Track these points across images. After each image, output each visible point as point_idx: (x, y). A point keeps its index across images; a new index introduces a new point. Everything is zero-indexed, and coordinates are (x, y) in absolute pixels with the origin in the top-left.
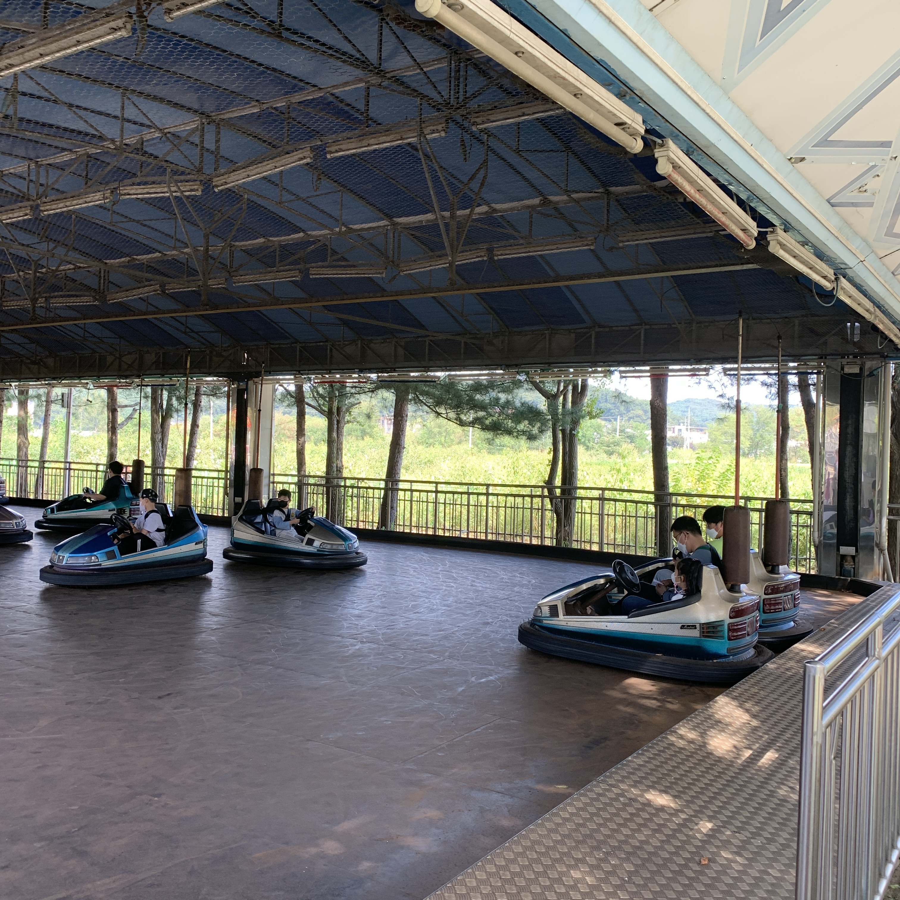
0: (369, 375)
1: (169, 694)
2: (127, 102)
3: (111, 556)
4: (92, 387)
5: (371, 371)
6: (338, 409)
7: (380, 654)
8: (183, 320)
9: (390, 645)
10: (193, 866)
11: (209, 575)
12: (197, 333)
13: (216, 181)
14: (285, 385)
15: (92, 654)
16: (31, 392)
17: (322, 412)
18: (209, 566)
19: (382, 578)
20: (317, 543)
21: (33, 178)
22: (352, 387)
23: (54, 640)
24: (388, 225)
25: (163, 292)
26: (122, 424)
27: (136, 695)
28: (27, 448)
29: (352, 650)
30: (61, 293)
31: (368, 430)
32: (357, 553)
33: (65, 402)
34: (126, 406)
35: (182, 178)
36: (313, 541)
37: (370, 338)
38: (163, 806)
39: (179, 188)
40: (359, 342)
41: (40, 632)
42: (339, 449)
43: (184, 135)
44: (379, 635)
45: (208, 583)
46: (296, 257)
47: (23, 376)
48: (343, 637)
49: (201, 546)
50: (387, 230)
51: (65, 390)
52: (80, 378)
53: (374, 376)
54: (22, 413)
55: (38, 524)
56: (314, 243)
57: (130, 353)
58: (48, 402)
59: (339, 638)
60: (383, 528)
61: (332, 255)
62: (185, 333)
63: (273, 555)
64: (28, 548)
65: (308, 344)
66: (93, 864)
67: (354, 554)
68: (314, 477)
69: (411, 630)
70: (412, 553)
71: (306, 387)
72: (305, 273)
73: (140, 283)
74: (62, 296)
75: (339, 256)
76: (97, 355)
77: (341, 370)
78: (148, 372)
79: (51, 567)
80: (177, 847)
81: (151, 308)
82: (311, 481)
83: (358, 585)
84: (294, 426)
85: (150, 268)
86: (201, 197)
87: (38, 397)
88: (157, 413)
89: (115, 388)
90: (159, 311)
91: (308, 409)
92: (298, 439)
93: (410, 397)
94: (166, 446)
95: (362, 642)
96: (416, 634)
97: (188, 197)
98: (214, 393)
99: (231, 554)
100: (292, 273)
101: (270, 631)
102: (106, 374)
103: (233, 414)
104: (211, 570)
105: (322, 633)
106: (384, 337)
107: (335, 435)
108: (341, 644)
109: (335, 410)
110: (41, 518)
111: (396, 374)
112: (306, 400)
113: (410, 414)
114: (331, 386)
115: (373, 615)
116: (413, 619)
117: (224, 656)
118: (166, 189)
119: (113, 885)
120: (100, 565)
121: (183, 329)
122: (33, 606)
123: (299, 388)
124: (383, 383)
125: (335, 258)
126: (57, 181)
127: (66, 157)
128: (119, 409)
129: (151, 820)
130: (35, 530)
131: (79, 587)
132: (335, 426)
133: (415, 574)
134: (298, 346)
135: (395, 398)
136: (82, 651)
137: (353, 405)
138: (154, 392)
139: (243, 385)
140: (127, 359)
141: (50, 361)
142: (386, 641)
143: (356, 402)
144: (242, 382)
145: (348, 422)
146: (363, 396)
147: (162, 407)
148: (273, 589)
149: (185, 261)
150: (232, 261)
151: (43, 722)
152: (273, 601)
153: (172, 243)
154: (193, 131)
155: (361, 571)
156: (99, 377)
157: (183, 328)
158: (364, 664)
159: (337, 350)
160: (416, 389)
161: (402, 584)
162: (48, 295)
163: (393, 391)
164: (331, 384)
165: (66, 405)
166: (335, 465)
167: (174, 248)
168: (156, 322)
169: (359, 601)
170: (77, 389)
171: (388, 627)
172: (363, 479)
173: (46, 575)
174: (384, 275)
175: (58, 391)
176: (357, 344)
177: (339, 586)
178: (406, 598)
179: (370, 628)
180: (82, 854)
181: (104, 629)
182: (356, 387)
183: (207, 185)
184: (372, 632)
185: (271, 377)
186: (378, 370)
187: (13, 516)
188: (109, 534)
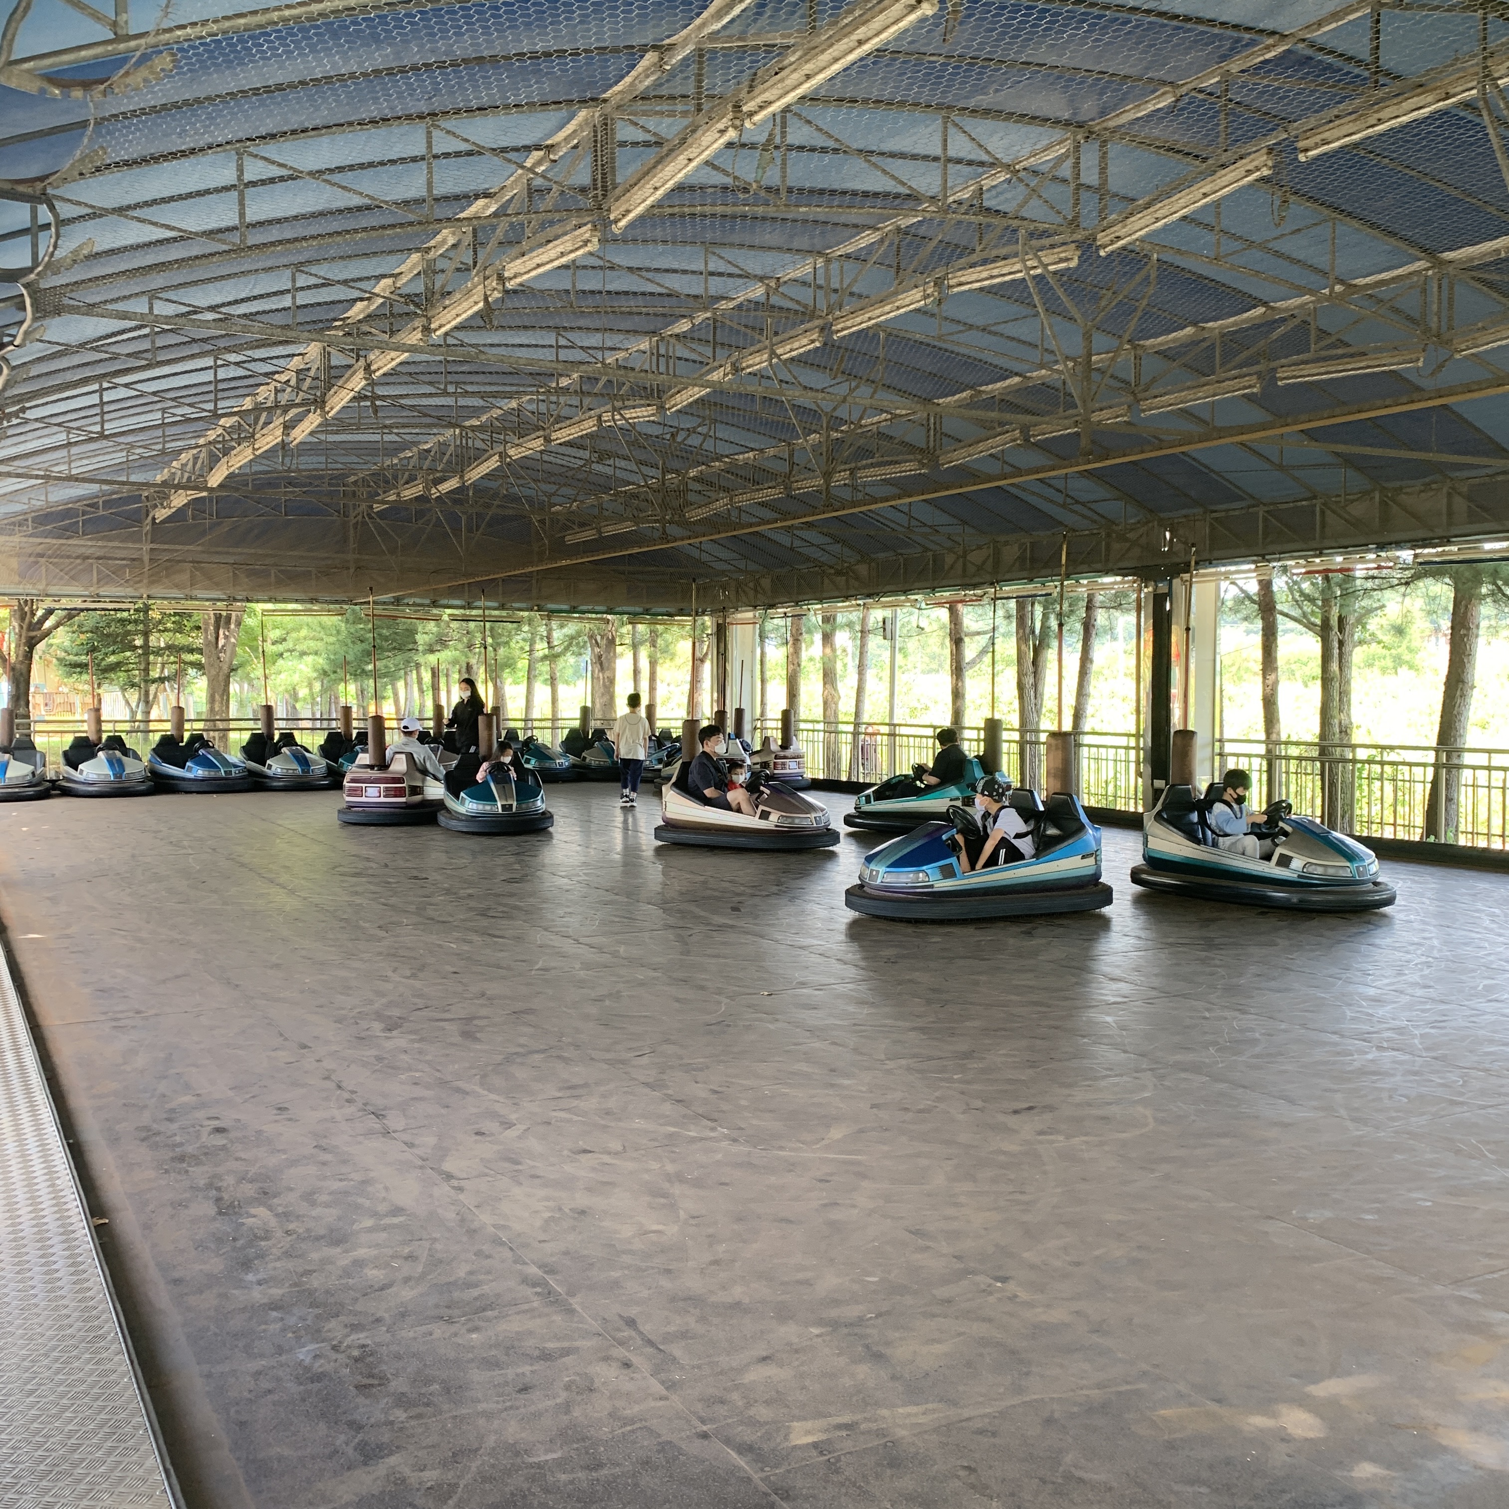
0: (1398, 553)
1: (1030, 1108)
2: (952, 130)
3: (948, 873)
4: (923, 606)
5: (1399, 544)
6: (1341, 620)
7: (1416, 1073)
8: (1060, 484)
9: (1435, 1058)
10: (1052, 1412)
11: (1106, 910)
12: (1083, 504)
13: (1102, 238)
14: (1240, 583)
15: (914, 1029)
16: (840, 618)
17: (1310, 626)
18: (1106, 895)
19: (1423, 931)
20: (1297, 863)
21: (820, 282)
22: (1366, 578)
23: (861, 1003)
24: (1427, 269)
25: (1027, 440)
26: (973, 662)
27: (979, 1103)
28: (836, 704)
29: (1358, 1060)
30: (869, 461)
31: (1406, 657)
32: (1376, 884)
33: (887, 629)
34: (978, 633)
35: (1046, 242)
36: (1290, 859)
37: (1397, 484)
38: (1009, 1298)
39: (1040, 261)
40: (1377, 496)
41: (840, 988)
42: (1344, 694)
43: (1045, 168)
44: (1414, 1036)
45: (1105, 923)
46: (1252, 350)
47: (825, 595)
48: (1342, 1036)
49: (1091, 861)
50: (1426, 277)
51: (888, 613)
52: (905, 592)
53: (1407, 555)
54: (828, 650)
55: (848, 820)
56: (1283, 320)
57: (979, 547)
58: (864, 632)
59: (1335, 1038)
60: (1432, 839)
61: (1319, 339)
62: (1064, 506)
63: (1216, 882)
64: (832, 855)
65: (1281, 506)
66: (894, 1378)
67: (1371, 886)
68: (1297, 744)
69: (1481, 1032)
70: (1487, 886)
71: (1279, 584)
72: (1267, 379)
73: (990, 429)
74: (872, 465)
75: (1333, 339)
76: (930, 554)
77: (1344, 547)
78: (1007, 577)
79: (861, 886)
80: (1027, 1374)
81: (1007, 469)
82: (1294, 751)
83: (1377, 941)
84: (1258, 654)
85: (1004, 403)
86: (1077, 268)
87: (850, 625)
88: (1026, 641)
89: (960, 606)
90: (1019, 472)
91: (1283, 624)
92: (1264, 677)
93: (1484, 590)
94: (1042, 695)
95: (1380, 1048)
96: (1491, 1042)
97: (1055, 273)
98: (1117, 604)
99: (1144, 876)
100: (1246, 381)
101: (1207, 1015)
102: (944, 583)
103: (1148, 637)
104: (1109, 901)
105: (1303, 1026)
106: (1427, 480)
107: (1335, 667)
108: (1339, 1049)
109: (1334, 622)
110: (852, 811)
111: (1455, 548)
112: (1279, 607)
113: (1484, 624)
114: (1327, 579)
115: (1405, 999)
116: (1485, 1013)
117: (1125, 1052)
118: (1018, 267)
119: (922, 1420)
120: (932, 886)
121: (1061, 501)
122: (834, 946)
123: (1266, 586)
124: (1427, 567)
125: (1323, 343)
126: (855, 280)
127: (867, 239)
128: (967, 639)
129: (990, 1320)
130: (844, 830)
131: (901, 920)
132: (1336, 651)
133: (1494, 926)
134: (1261, 511)
135: (1452, 595)
136: (900, 1023)
137: (1369, 611)
138: (1021, 607)
139: (1163, 587)
140: (976, 557)
141: (863, 569)
142: (1427, 1049)
143: (1375, 605)
144: (1162, 581)
145: (1361, 642)
146: (1388, 594)
147: (1033, 632)
148: (1217, 941)
149: (1059, 385)
150: (1138, 375)
151: (836, 1133)
152: (1218, 962)
153: (1036, 356)
154: (1061, 159)
155: (1384, 916)
156: (933, 589)
157: (1060, 499)
158: (1382, 1089)
159: (1334, 512)
160: (1495, 575)
161: (1465, 944)
162: (853, 465)
163: (1447, 580)
164: (1326, 573)
165: (889, 636)
166: (1336, 721)
167: (1042, 366)
168: (1013, 490)
169: (1378, 973)
170: (905, 610)
171: (1433, 1024)
172: (1392, 748)
173: (853, 899)
174: (1420, 364)
175: (877, 615)
176: (1372, 498)
177: (1340, 942)
178: (1473, 971)
179: (1398, 1023)
180: (878, 1357)
181: (934, 990)
182: (1373, 578)
183: (1087, 247)
184: (1400, 1030)
185: (1213, 570)
186: (1414, 543)
187: (811, 808)
188: (944, 837)
